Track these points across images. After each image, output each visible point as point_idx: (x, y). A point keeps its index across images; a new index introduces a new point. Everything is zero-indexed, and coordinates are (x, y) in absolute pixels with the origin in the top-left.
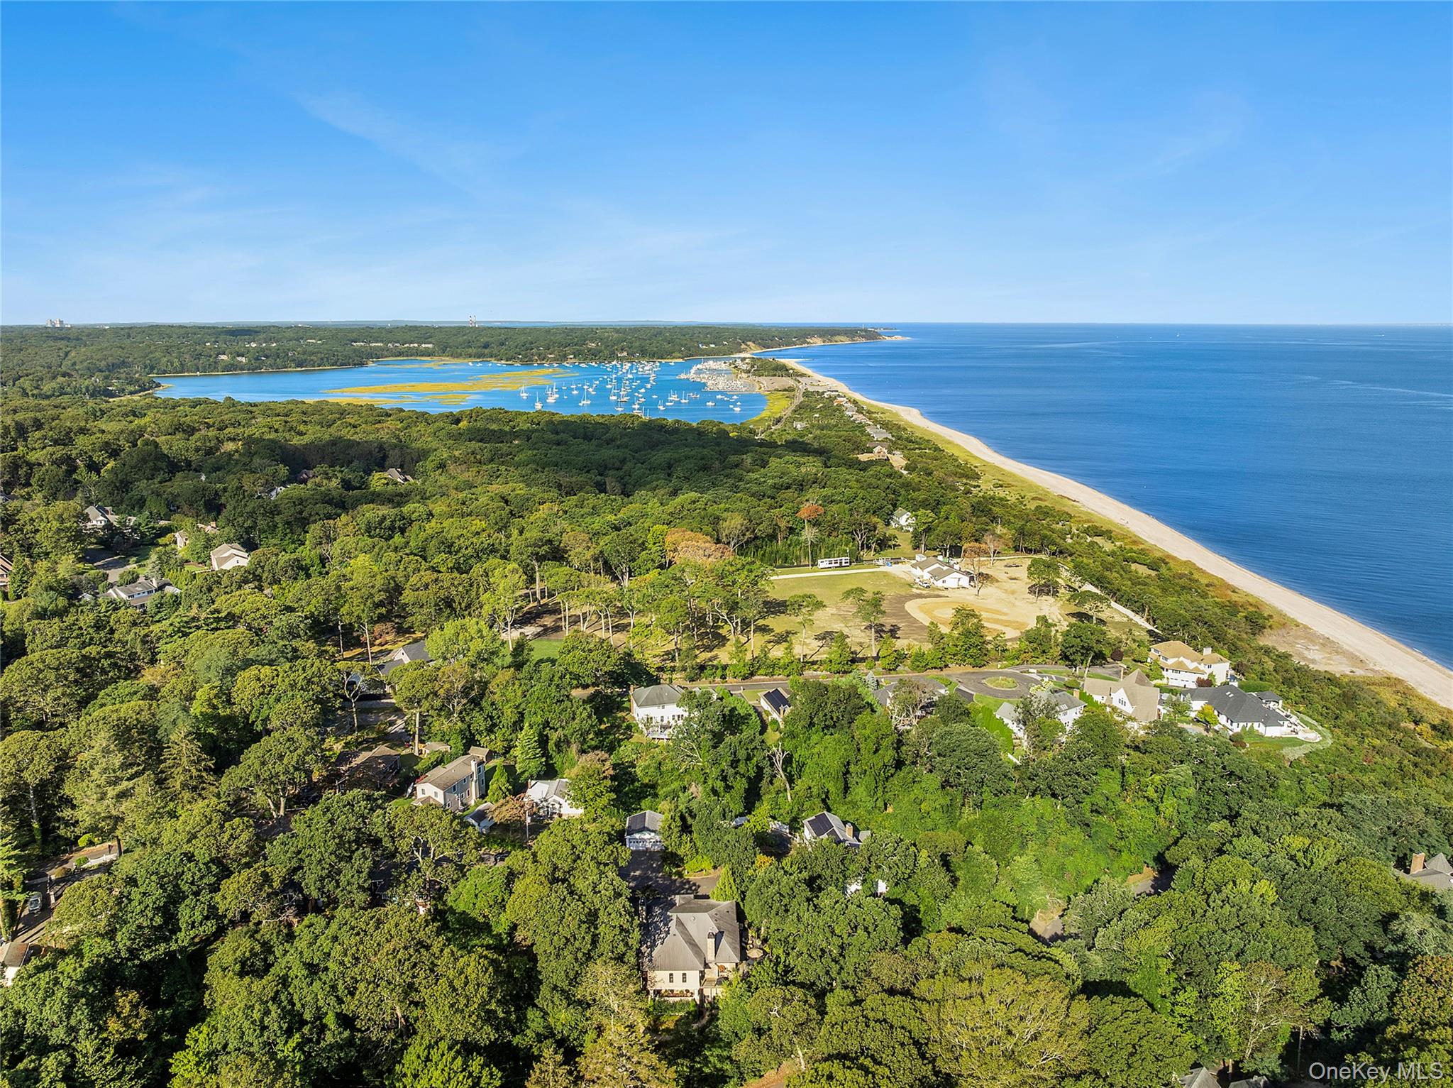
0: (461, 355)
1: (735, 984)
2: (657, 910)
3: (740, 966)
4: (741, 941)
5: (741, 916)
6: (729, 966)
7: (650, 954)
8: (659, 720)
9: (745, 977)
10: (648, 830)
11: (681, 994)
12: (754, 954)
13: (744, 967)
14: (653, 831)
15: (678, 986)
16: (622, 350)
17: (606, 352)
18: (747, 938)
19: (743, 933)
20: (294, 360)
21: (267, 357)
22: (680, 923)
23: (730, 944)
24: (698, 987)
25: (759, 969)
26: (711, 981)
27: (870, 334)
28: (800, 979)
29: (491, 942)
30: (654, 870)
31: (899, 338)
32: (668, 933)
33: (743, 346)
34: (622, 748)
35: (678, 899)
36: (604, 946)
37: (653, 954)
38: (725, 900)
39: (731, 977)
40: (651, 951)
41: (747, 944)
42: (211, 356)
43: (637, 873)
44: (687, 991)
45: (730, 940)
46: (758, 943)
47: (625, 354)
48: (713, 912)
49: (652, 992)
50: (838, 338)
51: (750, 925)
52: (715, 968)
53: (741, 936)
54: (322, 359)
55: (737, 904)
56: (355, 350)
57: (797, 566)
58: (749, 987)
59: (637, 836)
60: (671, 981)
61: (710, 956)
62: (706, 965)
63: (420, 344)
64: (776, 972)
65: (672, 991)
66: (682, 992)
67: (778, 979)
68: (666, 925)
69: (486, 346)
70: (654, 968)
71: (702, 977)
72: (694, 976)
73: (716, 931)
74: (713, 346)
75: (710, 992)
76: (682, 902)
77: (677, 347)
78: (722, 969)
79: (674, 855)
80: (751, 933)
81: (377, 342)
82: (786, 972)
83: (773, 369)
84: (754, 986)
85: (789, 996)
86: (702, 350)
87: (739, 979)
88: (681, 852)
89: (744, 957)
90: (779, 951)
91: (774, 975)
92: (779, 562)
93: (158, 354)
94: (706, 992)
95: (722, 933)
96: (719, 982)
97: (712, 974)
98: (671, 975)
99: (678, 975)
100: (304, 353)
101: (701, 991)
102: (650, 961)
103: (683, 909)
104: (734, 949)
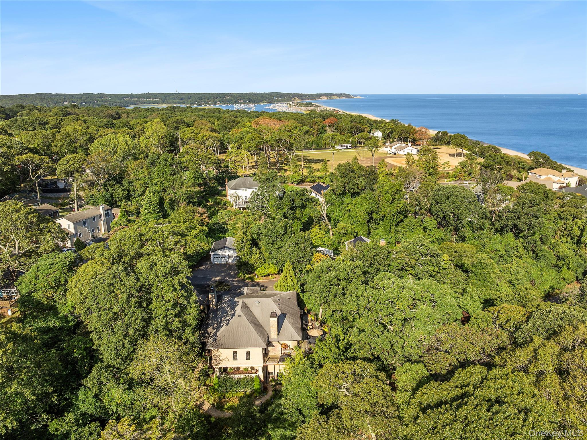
0: (171, 103)
1: (297, 360)
2: (226, 298)
3: (302, 345)
4: (302, 323)
5: (301, 304)
6: (292, 344)
7: (215, 335)
8: (244, 198)
9: (308, 354)
10: (227, 248)
11: (246, 371)
12: (314, 333)
13: (305, 346)
14: (231, 249)
15: (242, 363)
16: (241, 100)
17: (234, 100)
18: (307, 321)
19: (304, 316)
20: (97, 104)
21: (86, 103)
22: (245, 306)
23: (292, 324)
24: (262, 364)
25: (321, 345)
26: (274, 358)
27: (347, 96)
28: (362, 354)
29: (58, 324)
30: (231, 276)
31: (359, 97)
32: (233, 315)
33: (293, 99)
34: (219, 214)
35: (246, 290)
36: (158, 323)
37: (218, 334)
38: (287, 290)
39: (294, 354)
40: (217, 332)
41: (307, 325)
42: (61, 103)
43: (218, 278)
44: (252, 368)
45: (292, 321)
46: (317, 324)
47: (242, 101)
48: (276, 298)
49: (217, 370)
50: (334, 97)
51: (309, 312)
52: (278, 347)
53: (302, 319)
54: (110, 104)
55: (298, 294)
56: (125, 101)
57: (324, 149)
58: (312, 363)
59: (220, 252)
60: (235, 359)
61: (273, 335)
62: (269, 343)
63: (153, 98)
64: (338, 348)
65: (238, 368)
66: (246, 369)
67: (340, 355)
68: (233, 309)
69: (182, 99)
70: (218, 347)
71: (266, 355)
72: (257, 354)
73: (279, 313)
74: (280, 98)
75: (274, 368)
76: (249, 292)
77: (264, 99)
78: (285, 347)
79: (246, 263)
80: (310, 317)
81: (135, 98)
82: (347, 349)
83: (306, 104)
84: (316, 362)
85: (358, 371)
86: (276, 100)
87: (302, 355)
88: (251, 261)
89: (305, 336)
90: (338, 330)
91: (337, 351)
92: (315, 147)
93: (37, 102)
94: (270, 369)
95: (284, 315)
96: (282, 359)
97: (275, 352)
98: (235, 353)
99: (241, 353)
100: (102, 101)
101: (265, 369)
102: (215, 340)
103: (249, 296)
104: (296, 328)
